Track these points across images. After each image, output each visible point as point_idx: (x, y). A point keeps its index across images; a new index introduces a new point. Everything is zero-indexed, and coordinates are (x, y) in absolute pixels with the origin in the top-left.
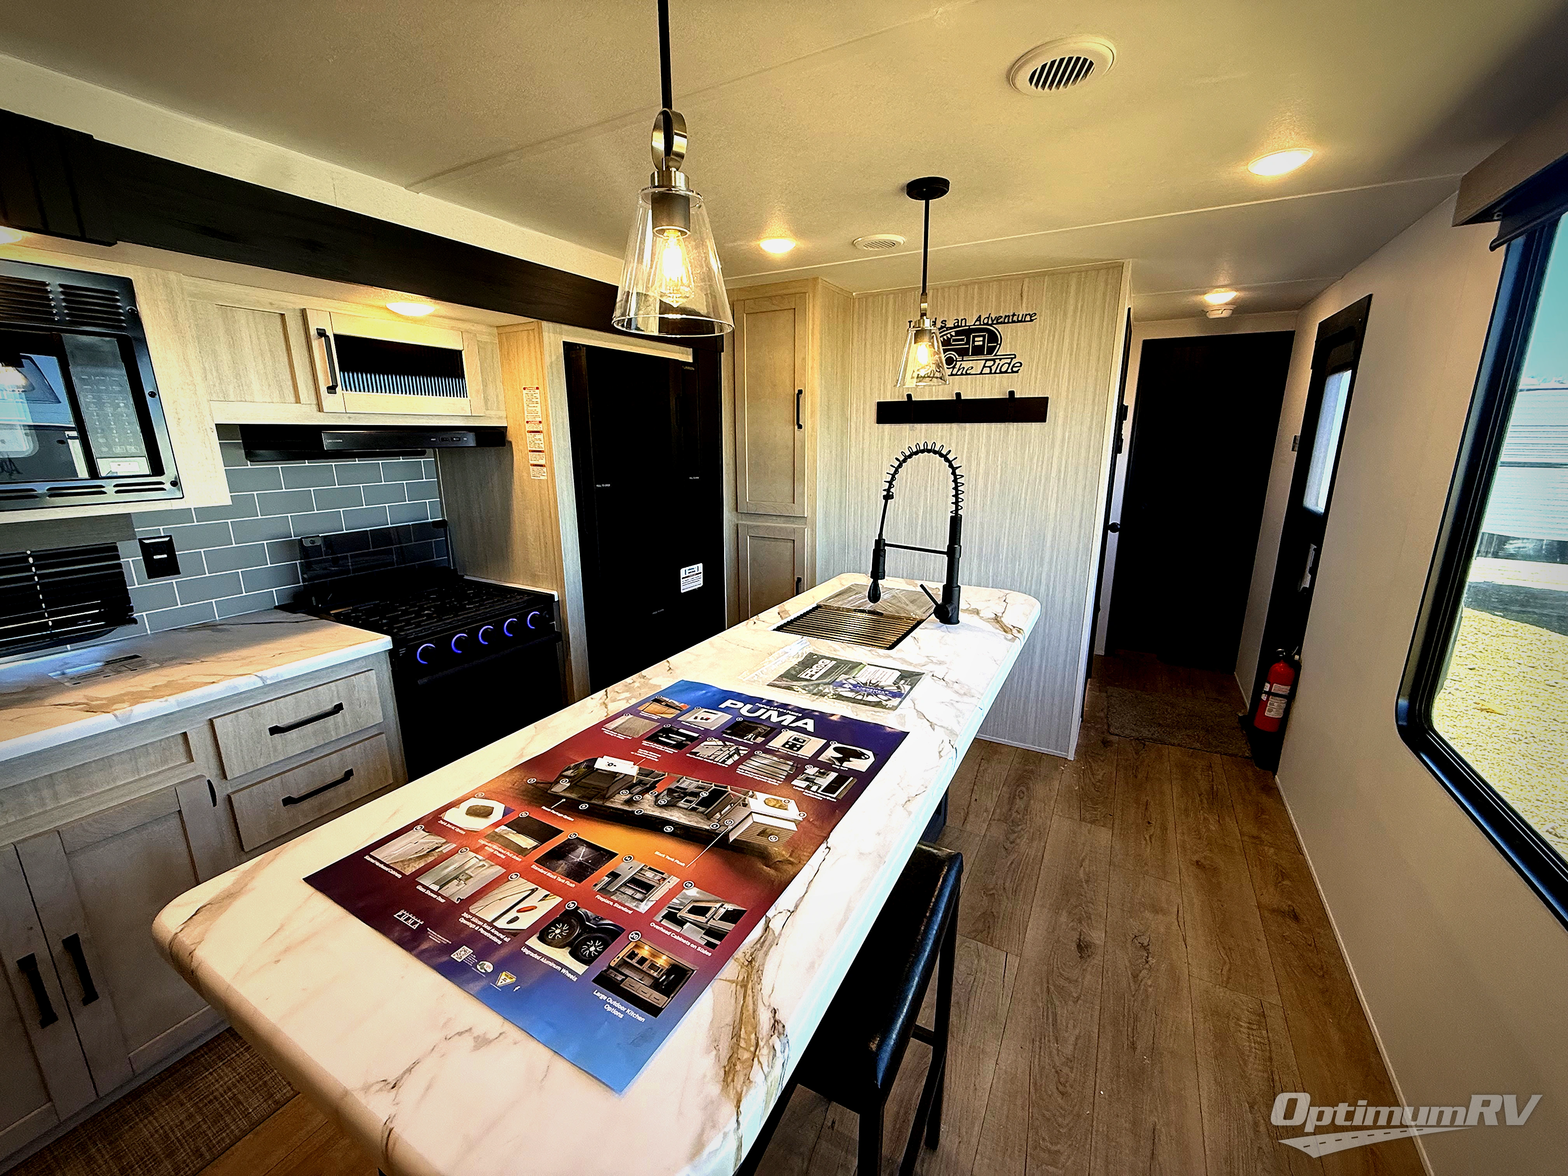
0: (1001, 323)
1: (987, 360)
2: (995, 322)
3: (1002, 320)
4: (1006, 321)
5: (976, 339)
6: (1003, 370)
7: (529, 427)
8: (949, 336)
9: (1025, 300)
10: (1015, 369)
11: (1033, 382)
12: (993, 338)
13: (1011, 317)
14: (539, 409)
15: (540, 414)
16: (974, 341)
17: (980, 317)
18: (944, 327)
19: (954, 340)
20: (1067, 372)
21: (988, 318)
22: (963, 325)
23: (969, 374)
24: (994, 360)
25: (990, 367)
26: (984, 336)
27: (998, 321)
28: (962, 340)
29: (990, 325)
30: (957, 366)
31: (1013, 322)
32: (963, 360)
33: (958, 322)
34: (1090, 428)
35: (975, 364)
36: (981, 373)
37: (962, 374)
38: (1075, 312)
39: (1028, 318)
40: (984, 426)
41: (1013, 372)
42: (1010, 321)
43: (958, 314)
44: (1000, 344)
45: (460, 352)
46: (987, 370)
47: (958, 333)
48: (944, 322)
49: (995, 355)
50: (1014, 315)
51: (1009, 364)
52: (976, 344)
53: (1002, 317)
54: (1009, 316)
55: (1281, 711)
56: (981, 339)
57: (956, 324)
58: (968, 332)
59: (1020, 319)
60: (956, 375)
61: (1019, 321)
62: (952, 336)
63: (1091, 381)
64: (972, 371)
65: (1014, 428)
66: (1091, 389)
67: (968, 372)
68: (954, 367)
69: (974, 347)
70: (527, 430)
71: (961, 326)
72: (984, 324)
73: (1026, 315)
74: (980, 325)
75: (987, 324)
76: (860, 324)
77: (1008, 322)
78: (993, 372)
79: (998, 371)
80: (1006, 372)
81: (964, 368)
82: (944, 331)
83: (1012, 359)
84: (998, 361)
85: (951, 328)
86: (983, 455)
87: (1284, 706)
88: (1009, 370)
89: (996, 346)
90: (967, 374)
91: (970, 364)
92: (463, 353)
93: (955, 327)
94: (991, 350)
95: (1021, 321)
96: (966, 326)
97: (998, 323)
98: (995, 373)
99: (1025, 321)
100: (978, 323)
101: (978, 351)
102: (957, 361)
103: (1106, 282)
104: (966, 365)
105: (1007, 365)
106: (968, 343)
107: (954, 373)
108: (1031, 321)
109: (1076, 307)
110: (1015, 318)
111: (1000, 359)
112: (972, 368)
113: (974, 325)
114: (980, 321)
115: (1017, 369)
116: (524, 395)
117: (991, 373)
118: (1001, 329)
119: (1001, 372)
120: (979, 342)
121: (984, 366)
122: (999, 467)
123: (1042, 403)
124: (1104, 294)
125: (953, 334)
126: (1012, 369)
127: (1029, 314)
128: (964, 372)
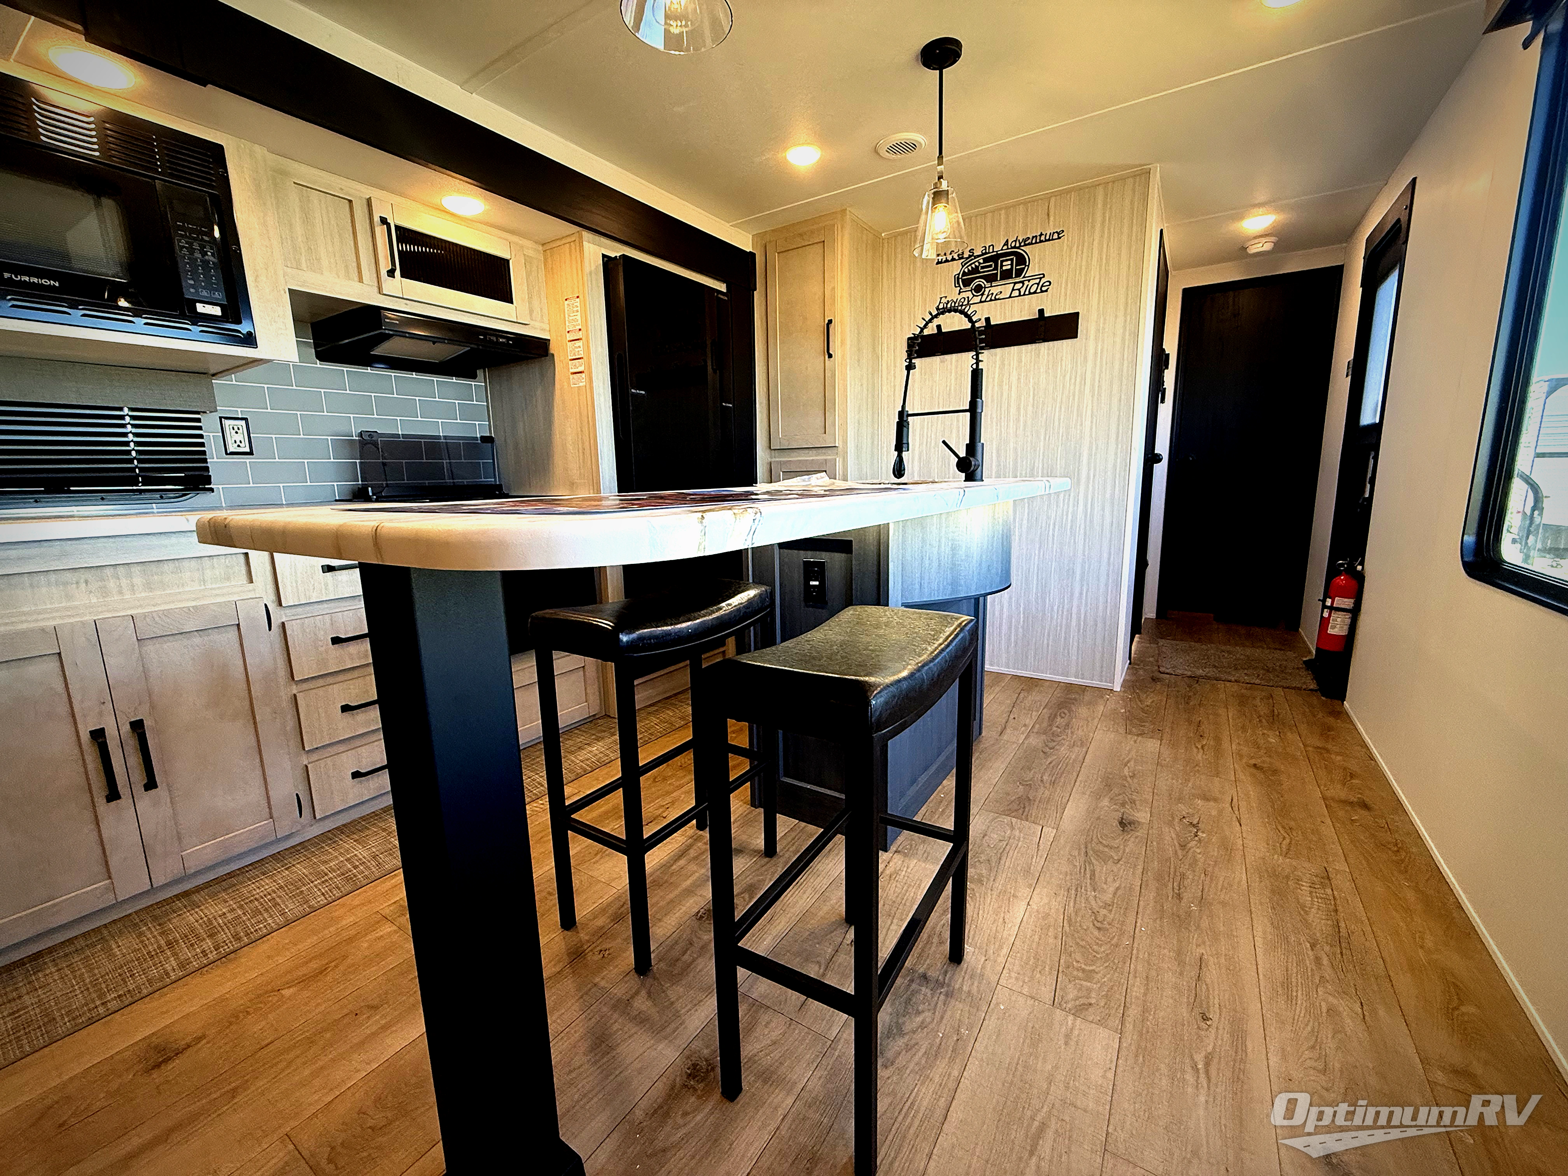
0: (1029, 244)
1: (1015, 283)
2: (1022, 244)
3: (1030, 241)
4: (1034, 242)
5: (1004, 263)
6: (1032, 291)
7: (570, 337)
8: (977, 264)
9: (1052, 219)
10: (1044, 289)
11: (1062, 298)
12: (1021, 260)
13: (1038, 238)
14: (579, 317)
15: (580, 322)
16: (1002, 266)
17: (1007, 241)
18: (972, 255)
19: (982, 268)
20: (1097, 285)
21: (1016, 241)
22: (991, 251)
23: (998, 299)
24: (1023, 282)
25: (1019, 290)
26: (1012, 260)
27: (1026, 242)
28: (991, 266)
29: (1018, 248)
30: (986, 293)
31: (1041, 241)
32: (991, 286)
33: (986, 249)
34: (1123, 339)
35: (1003, 288)
36: (1010, 297)
37: (991, 300)
38: (1103, 222)
39: (1056, 236)
40: (1015, 349)
41: (1042, 291)
42: (1038, 241)
43: (985, 242)
44: (1028, 266)
45: (508, 261)
46: (1016, 293)
47: (985, 260)
48: (971, 250)
49: (1024, 277)
50: (1041, 234)
51: (1038, 284)
52: (1004, 268)
53: (1029, 238)
54: (1036, 236)
55: (1346, 628)
56: (1009, 262)
57: (984, 251)
58: (995, 258)
59: (1047, 238)
60: (985, 301)
61: (1046, 241)
62: (980, 263)
63: (1122, 291)
64: (1001, 296)
65: (1044, 348)
66: (1122, 300)
67: (997, 297)
68: (982, 295)
69: (1002, 272)
70: (568, 339)
71: (989, 253)
72: (1012, 248)
73: (1054, 233)
74: (1008, 249)
75: (1015, 247)
76: (889, 262)
77: (1036, 243)
78: (1022, 294)
79: (1027, 293)
80: (1035, 292)
81: (992, 294)
82: (972, 259)
83: (1041, 278)
84: (1026, 283)
85: (979, 256)
86: (1014, 379)
87: (1348, 621)
88: (1039, 291)
89: (1024, 268)
90: (996, 299)
91: (999, 289)
92: (511, 262)
93: (983, 254)
94: (1019, 273)
95: (1049, 240)
96: (993, 252)
97: (1025, 245)
98: (1024, 295)
99: (1053, 240)
100: (1005, 247)
101: (1006, 275)
102: (985, 288)
103: (1134, 190)
104: (994, 290)
105: (1036, 285)
106: (996, 268)
107: (983, 299)
108: (1059, 238)
109: (1104, 217)
110: (1043, 238)
111: (1029, 281)
112: (1001, 292)
113: (1002, 250)
114: (1007, 245)
115: (1046, 288)
116: (566, 306)
117: (1020, 295)
118: (1029, 251)
119: (1030, 293)
120: (1007, 266)
121: (1013, 290)
122: (1032, 389)
123: (1073, 318)
124: (1132, 203)
125: (981, 261)
126: (1041, 289)
127: (1057, 232)
128: (993, 298)
